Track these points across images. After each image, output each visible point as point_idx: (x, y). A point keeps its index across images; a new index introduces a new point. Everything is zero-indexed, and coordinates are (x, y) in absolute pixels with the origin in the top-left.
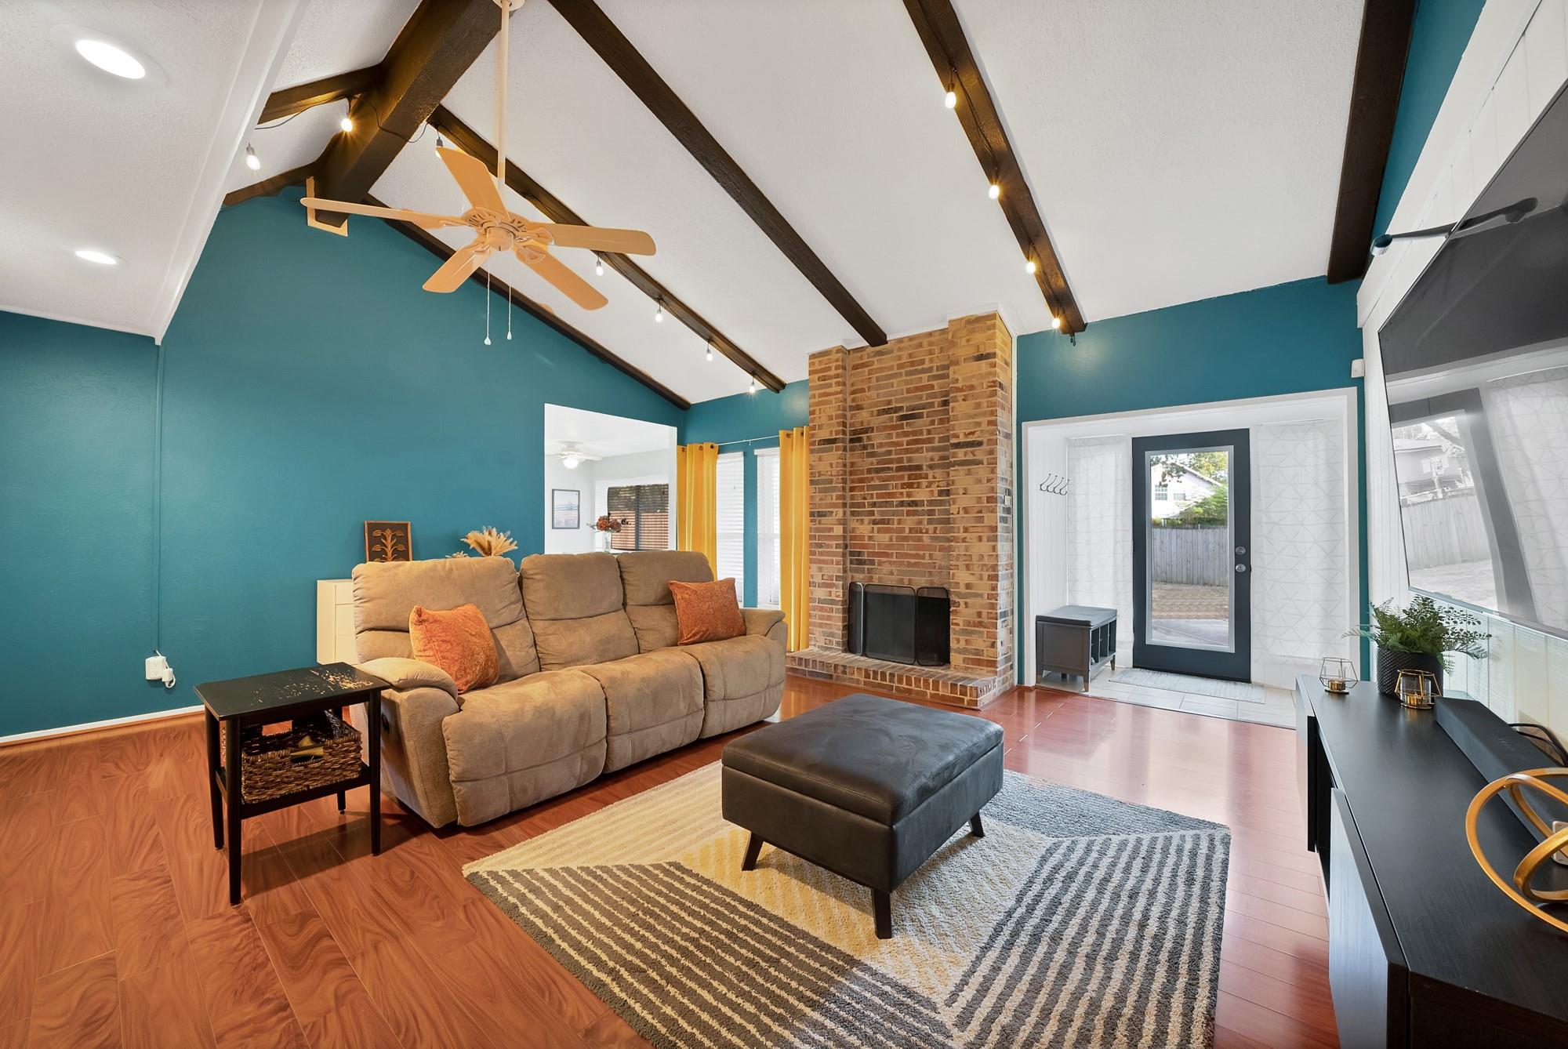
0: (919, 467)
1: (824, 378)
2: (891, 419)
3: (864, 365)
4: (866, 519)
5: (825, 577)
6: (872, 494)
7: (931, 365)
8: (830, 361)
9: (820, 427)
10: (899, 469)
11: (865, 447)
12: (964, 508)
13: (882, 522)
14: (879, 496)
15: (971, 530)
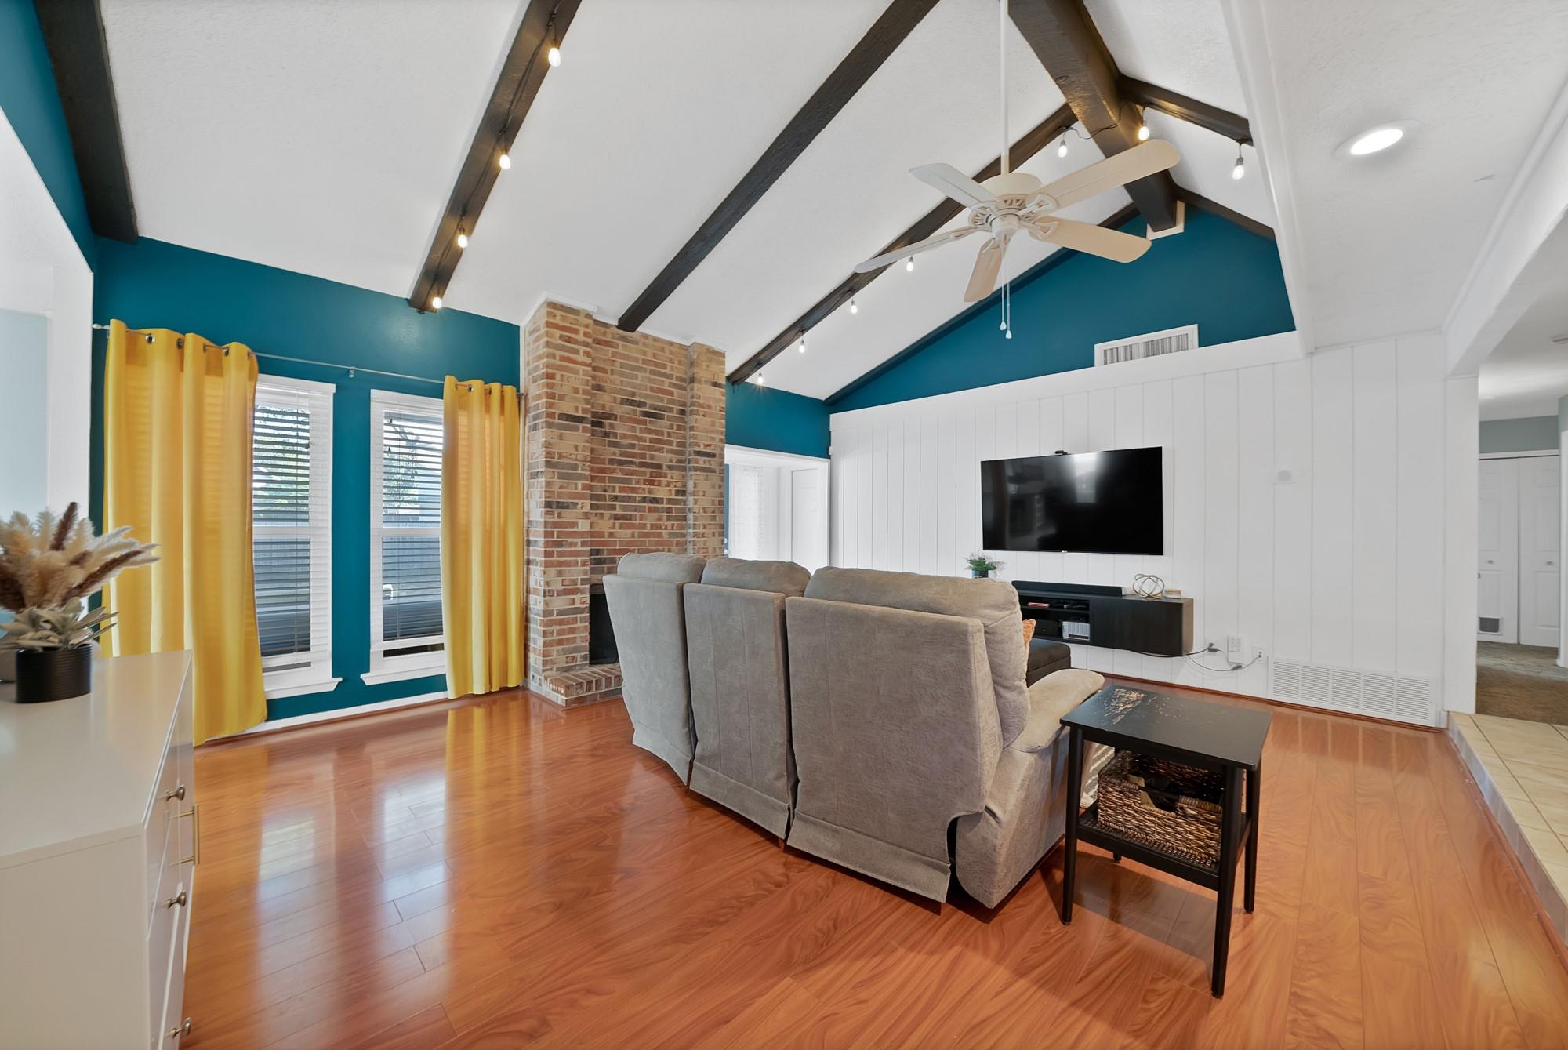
0: (660, 466)
1: (569, 340)
2: (635, 412)
3: (607, 344)
4: (607, 513)
6: (614, 487)
7: (672, 373)
8: (577, 322)
9: (562, 398)
10: (643, 465)
11: (607, 434)
13: (624, 517)
14: (622, 490)
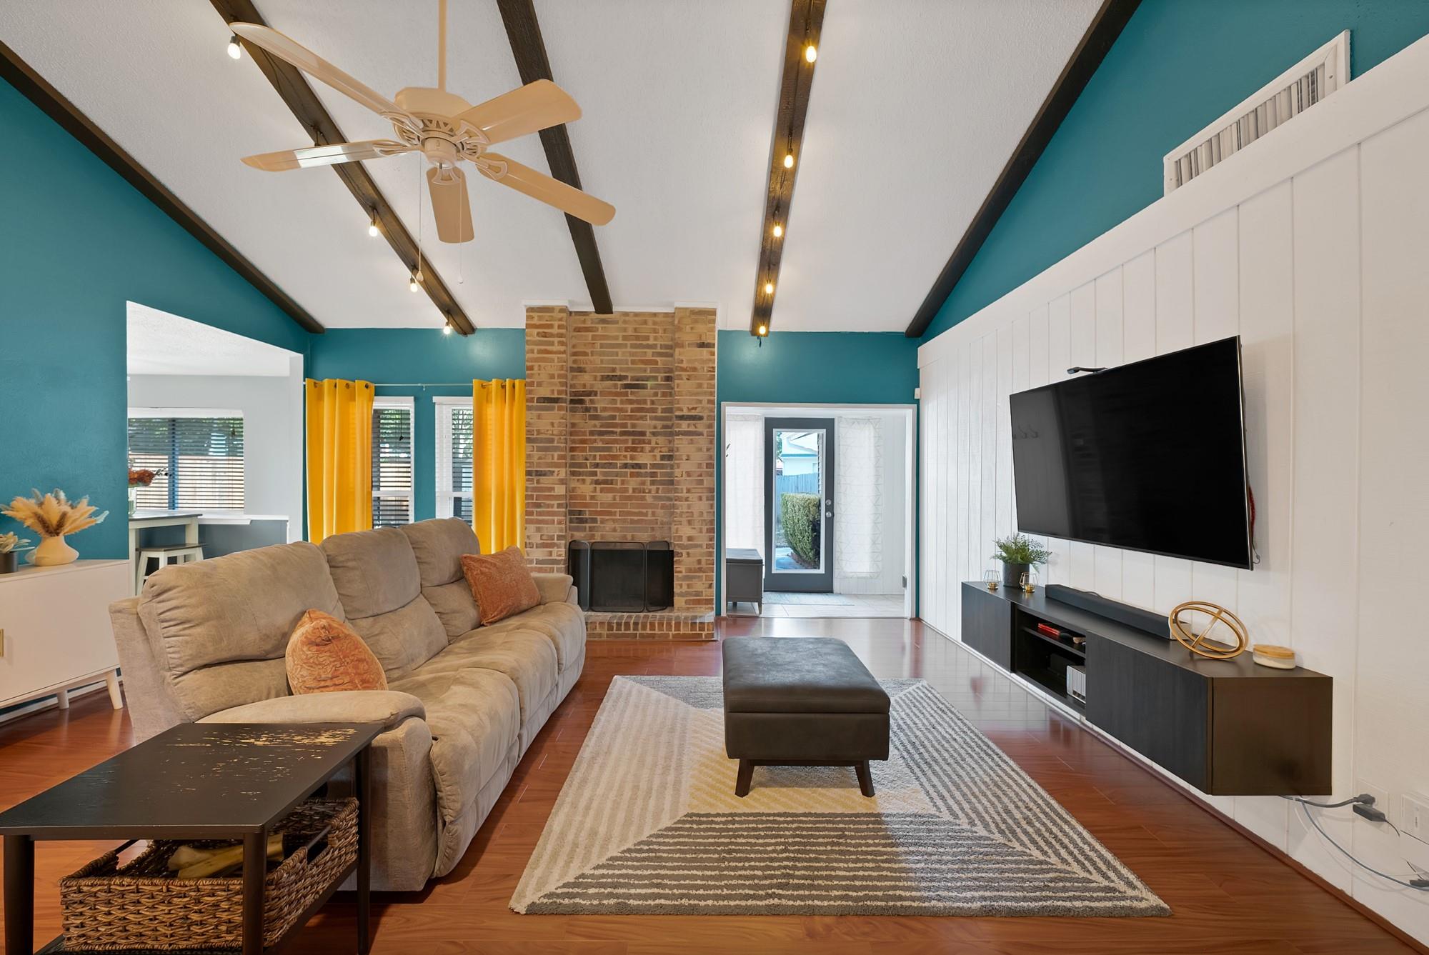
0: (643, 434)
1: (545, 335)
2: (615, 386)
3: (587, 330)
4: (588, 479)
5: (544, 537)
6: (595, 456)
7: (655, 342)
8: (552, 318)
9: (539, 384)
10: (623, 433)
11: (587, 410)
12: (686, 472)
13: (605, 482)
14: (601, 457)
15: (693, 491)
